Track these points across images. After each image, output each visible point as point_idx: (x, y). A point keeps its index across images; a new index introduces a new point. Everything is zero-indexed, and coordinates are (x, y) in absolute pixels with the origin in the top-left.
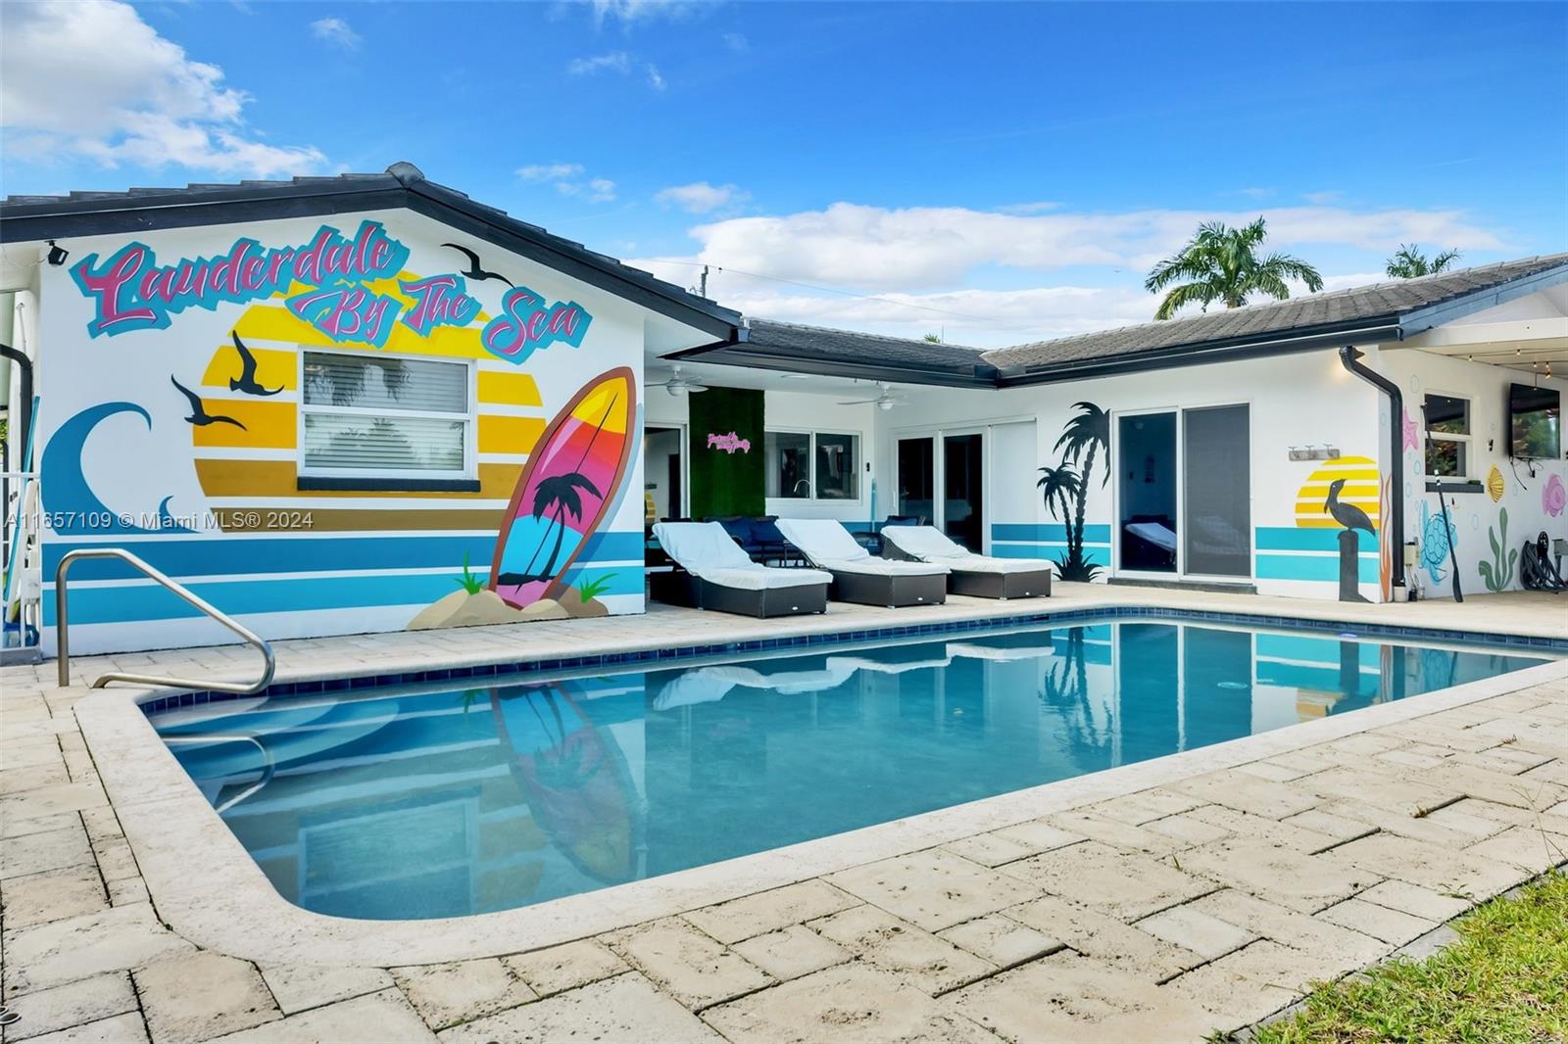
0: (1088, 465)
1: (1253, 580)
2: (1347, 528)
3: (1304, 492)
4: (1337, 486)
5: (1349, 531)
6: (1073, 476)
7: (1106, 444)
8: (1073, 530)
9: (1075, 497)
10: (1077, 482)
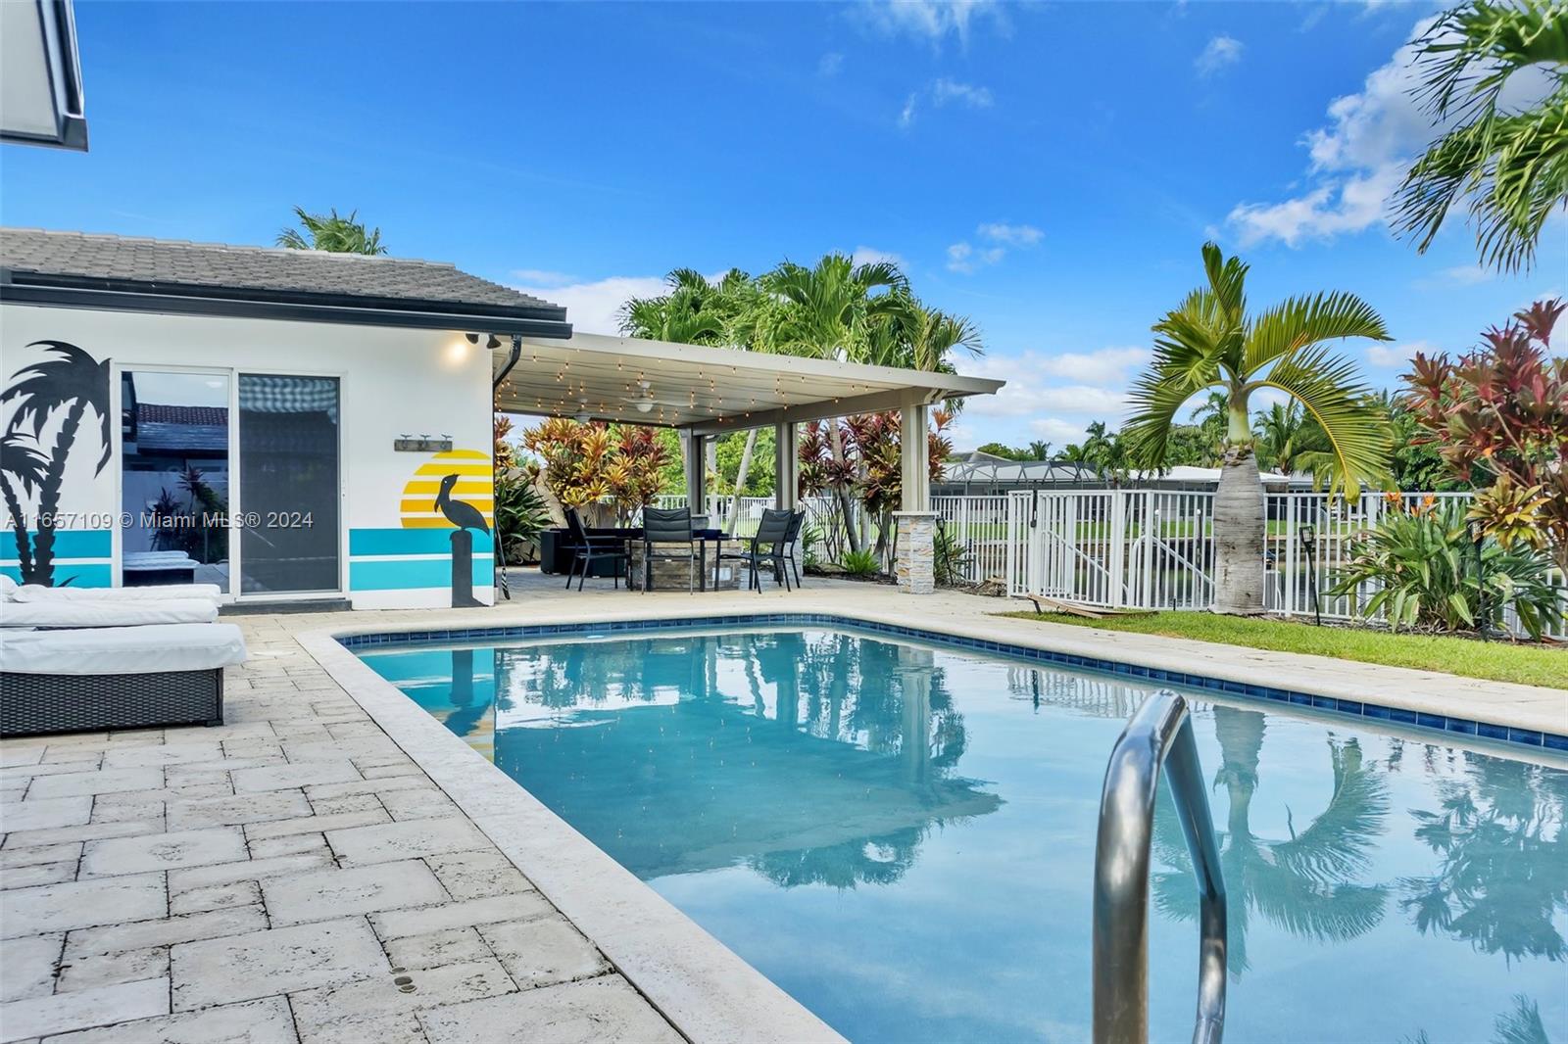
0: (66, 439)
1: (346, 592)
2: (460, 528)
3: (411, 487)
4: (449, 482)
5: (463, 530)
6: (33, 455)
7: (103, 408)
8: (31, 540)
9: (36, 489)
10: (40, 465)
